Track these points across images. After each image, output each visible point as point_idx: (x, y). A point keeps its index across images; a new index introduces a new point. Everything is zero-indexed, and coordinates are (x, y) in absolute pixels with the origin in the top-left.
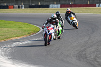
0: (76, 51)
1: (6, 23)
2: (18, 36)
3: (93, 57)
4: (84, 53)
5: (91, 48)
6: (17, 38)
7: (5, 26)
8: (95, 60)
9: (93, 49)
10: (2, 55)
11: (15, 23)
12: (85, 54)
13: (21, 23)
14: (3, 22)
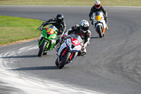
0: (108, 59)
1: (9, 20)
2: (27, 39)
3: (131, 68)
4: (118, 62)
5: (128, 56)
6: (25, 41)
7: (8, 25)
8: (135, 71)
9: (131, 57)
10: (4, 65)
11: (22, 20)
12: (120, 64)
13: (30, 20)
14: (5, 18)
